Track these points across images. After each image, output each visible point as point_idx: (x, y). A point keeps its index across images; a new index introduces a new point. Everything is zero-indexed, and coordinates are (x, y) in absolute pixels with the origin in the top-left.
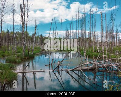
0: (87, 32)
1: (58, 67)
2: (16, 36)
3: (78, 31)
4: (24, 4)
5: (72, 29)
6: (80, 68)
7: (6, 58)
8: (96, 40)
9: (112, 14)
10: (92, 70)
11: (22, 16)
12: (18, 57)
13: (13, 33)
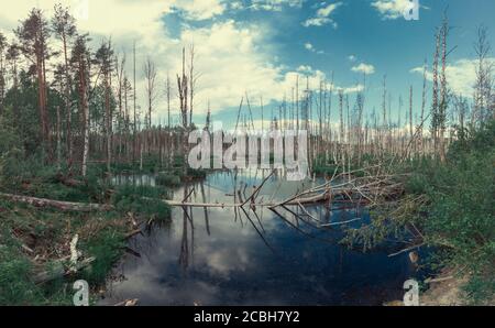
0: (314, 123)
1: (252, 198)
2: (174, 134)
3: (295, 122)
4: (184, 77)
5: (285, 118)
6: (298, 200)
7: (156, 175)
8: (333, 140)
9: (359, 96)
10: (322, 201)
11: (182, 99)
12: (176, 174)
13: (167, 128)
